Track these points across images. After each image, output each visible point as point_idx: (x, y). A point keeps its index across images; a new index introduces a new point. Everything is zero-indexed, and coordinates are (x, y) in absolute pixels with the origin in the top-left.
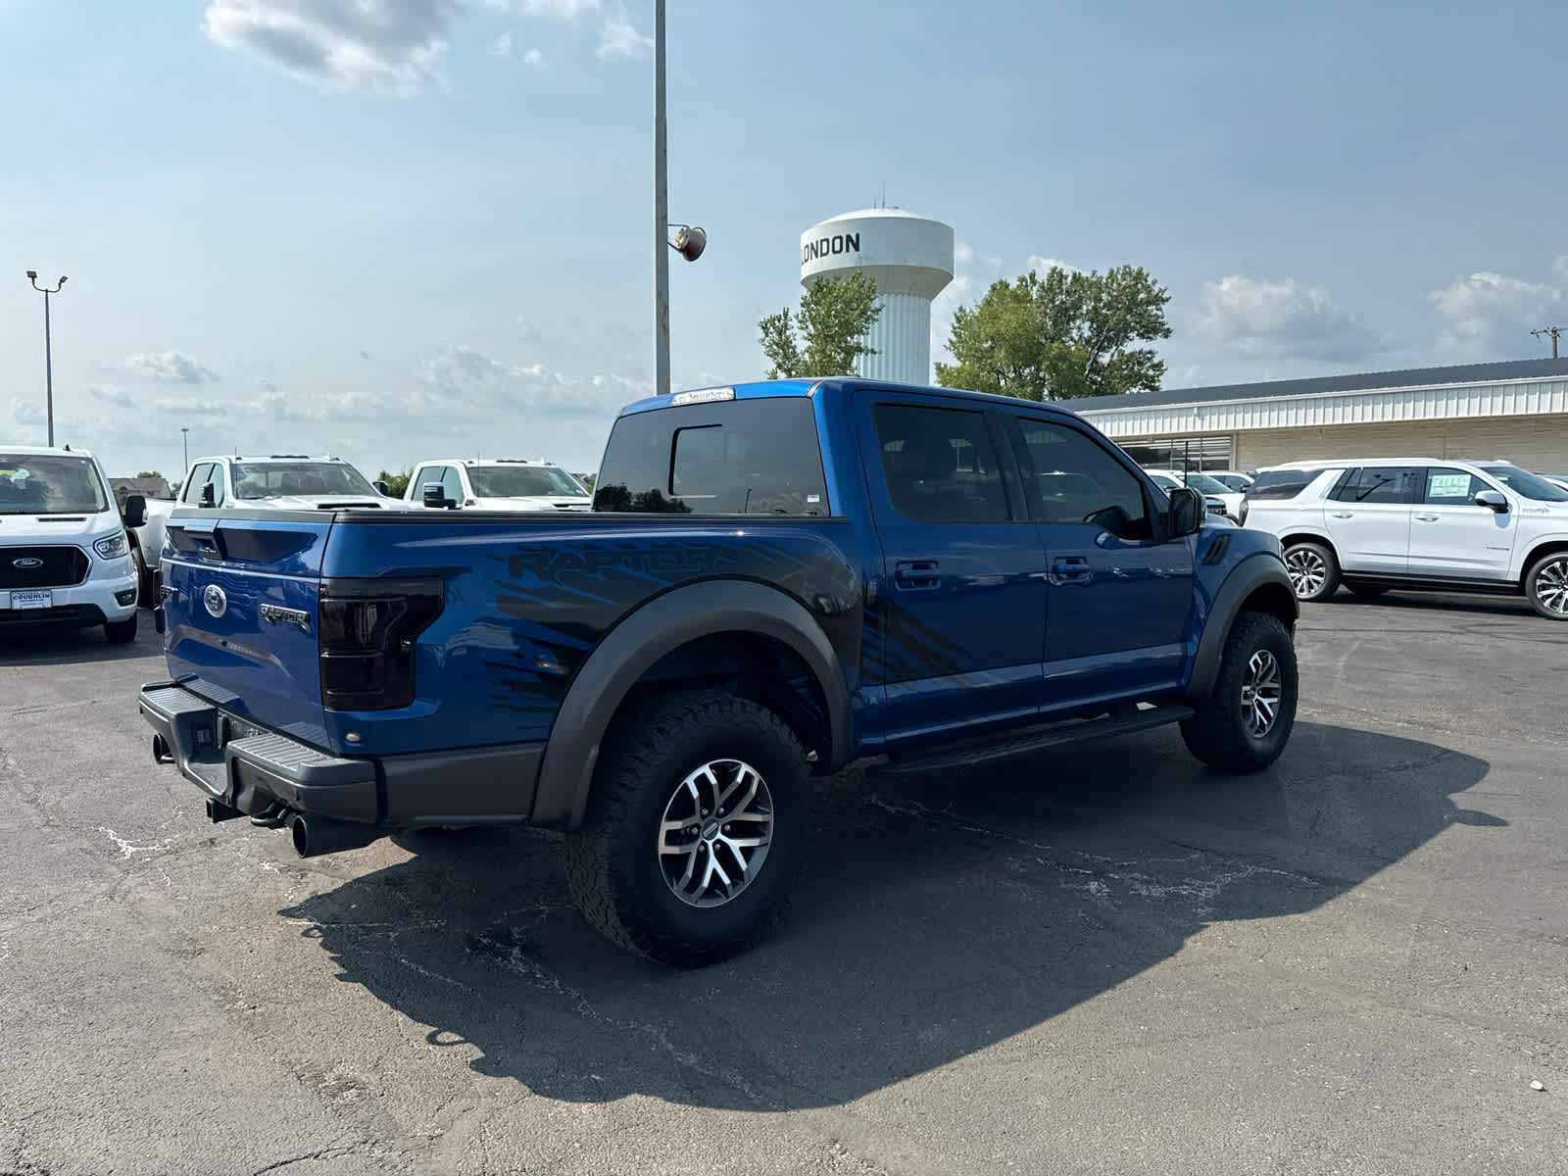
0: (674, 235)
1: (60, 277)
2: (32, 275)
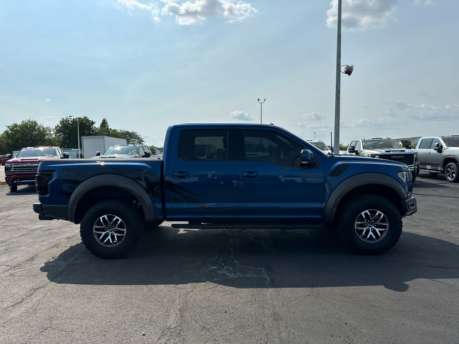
0: (343, 69)
1: (264, 99)
2: (259, 100)
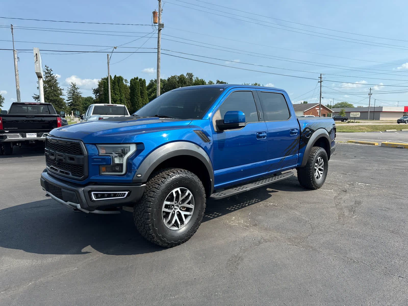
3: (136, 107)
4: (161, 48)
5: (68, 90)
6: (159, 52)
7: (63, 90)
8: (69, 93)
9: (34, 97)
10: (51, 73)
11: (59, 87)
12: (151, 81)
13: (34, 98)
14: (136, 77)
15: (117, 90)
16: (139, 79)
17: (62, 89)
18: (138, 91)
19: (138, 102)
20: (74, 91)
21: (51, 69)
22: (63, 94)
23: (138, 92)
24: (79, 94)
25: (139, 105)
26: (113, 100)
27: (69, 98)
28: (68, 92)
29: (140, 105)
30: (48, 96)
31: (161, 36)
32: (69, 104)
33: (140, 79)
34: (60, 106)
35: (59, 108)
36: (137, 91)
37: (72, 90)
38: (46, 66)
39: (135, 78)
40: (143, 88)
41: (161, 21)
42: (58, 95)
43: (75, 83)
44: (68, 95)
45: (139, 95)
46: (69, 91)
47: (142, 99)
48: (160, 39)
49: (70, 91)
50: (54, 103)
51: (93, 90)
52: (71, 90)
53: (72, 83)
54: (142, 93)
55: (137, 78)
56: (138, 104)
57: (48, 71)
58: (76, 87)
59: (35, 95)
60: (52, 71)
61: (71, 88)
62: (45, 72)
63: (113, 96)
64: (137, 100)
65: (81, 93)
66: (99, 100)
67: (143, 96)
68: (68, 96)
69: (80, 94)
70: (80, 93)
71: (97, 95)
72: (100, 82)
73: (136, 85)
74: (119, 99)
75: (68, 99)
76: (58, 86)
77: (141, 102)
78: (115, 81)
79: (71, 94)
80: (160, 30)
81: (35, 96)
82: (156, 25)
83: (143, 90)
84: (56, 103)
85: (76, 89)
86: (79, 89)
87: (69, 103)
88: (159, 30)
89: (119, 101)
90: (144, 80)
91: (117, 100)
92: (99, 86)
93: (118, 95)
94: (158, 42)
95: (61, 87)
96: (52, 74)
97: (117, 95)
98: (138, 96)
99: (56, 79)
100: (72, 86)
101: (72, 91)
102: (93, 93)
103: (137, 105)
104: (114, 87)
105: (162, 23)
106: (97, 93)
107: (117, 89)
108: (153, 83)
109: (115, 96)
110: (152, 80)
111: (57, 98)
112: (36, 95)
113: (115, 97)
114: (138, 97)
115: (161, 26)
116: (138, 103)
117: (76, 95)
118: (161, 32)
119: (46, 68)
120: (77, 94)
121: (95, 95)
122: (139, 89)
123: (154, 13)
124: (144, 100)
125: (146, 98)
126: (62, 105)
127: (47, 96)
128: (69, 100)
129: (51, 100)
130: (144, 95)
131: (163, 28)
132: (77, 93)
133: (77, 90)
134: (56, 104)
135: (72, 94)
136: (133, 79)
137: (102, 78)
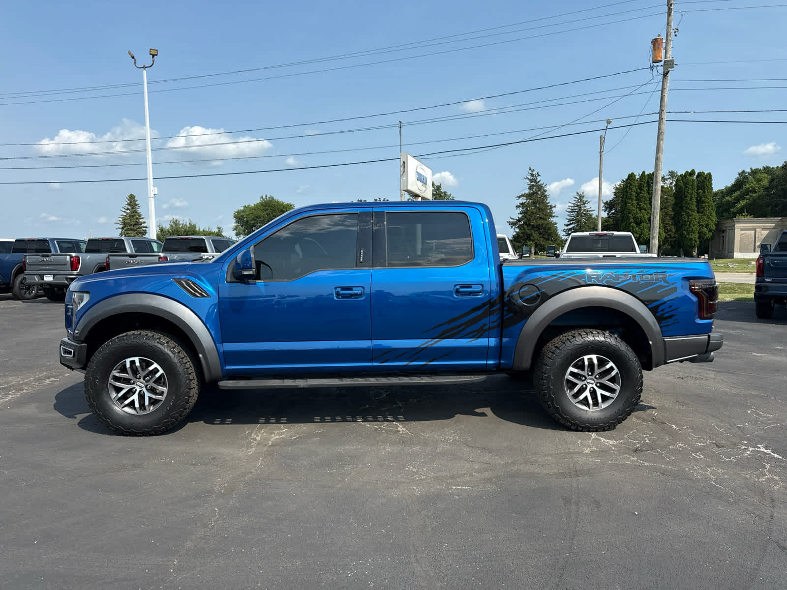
3: (684, 232)
4: (666, 110)
5: (569, 206)
6: (662, 119)
7: (555, 207)
8: (572, 212)
9: (510, 222)
10: (537, 179)
11: (549, 203)
12: (739, 174)
13: (509, 224)
14: (689, 171)
15: (644, 200)
16: (696, 174)
17: (553, 205)
18: (691, 199)
19: (688, 223)
20: (581, 207)
21: (538, 173)
22: (553, 215)
23: (691, 202)
24: (588, 212)
25: (691, 229)
26: (635, 221)
27: (570, 220)
28: (570, 210)
29: (693, 228)
30: (529, 220)
31: (668, 85)
32: (568, 231)
33: (698, 174)
34: (546, 236)
35: (545, 238)
36: (689, 200)
37: (577, 206)
38: (530, 169)
39: (687, 172)
40: (704, 192)
41: (670, 53)
42: (545, 217)
43: (583, 193)
44: (568, 215)
45: (694, 207)
46: (570, 208)
47: (700, 214)
48: (666, 91)
49: (572, 208)
50: (536, 231)
51: (604, 203)
52: (574, 207)
53: (578, 193)
54: (700, 202)
55: (693, 172)
56: (690, 227)
57: (533, 176)
58: (585, 199)
59: (511, 218)
60: (539, 175)
61: (574, 202)
62: (528, 179)
63: (635, 212)
64: (686, 219)
65: (593, 211)
66: (612, 223)
67: (702, 209)
68: (568, 218)
69: (591, 213)
70: (591, 211)
71: (612, 212)
72: (617, 186)
73: (687, 187)
74: (646, 219)
75: (569, 223)
76: (548, 201)
77: (698, 221)
78: (642, 183)
79: (574, 213)
80: (667, 74)
81: (511, 220)
82: (658, 66)
83: (704, 196)
84: (541, 231)
85: (584, 203)
86: (589, 202)
87: (569, 229)
88: (665, 74)
89: (646, 222)
90: (709, 174)
91: (643, 219)
92: (615, 195)
93: (645, 210)
94: (662, 99)
95: (552, 203)
96: (539, 181)
97: (643, 211)
98: (691, 210)
99: (545, 188)
100: (576, 198)
101: (577, 208)
102: (604, 209)
103: (685, 228)
104: (638, 195)
105: (671, 59)
106: (611, 209)
107: (645, 198)
108: (746, 178)
109: (639, 212)
110: (743, 172)
111: (543, 222)
112: (513, 219)
113: (638, 215)
114: (690, 212)
115: (669, 65)
116: (690, 223)
117: (583, 214)
118: (669, 78)
119: (530, 172)
120: (584, 212)
121: (607, 212)
122: (693, 195)
123: (656, 43)
124: (705, 217)
125: (711, 213)
126: (550, 235)
127: (527, 219)
128: (571, 224)
129: (533, 226)
130: (706, 206)
131: (673, 69)
132: (585, 210)
133: (586, 205)
134: (540, 233)
135: (576, 213)
136: (684, 174)
137: (623, 180)
